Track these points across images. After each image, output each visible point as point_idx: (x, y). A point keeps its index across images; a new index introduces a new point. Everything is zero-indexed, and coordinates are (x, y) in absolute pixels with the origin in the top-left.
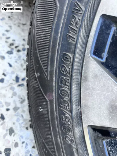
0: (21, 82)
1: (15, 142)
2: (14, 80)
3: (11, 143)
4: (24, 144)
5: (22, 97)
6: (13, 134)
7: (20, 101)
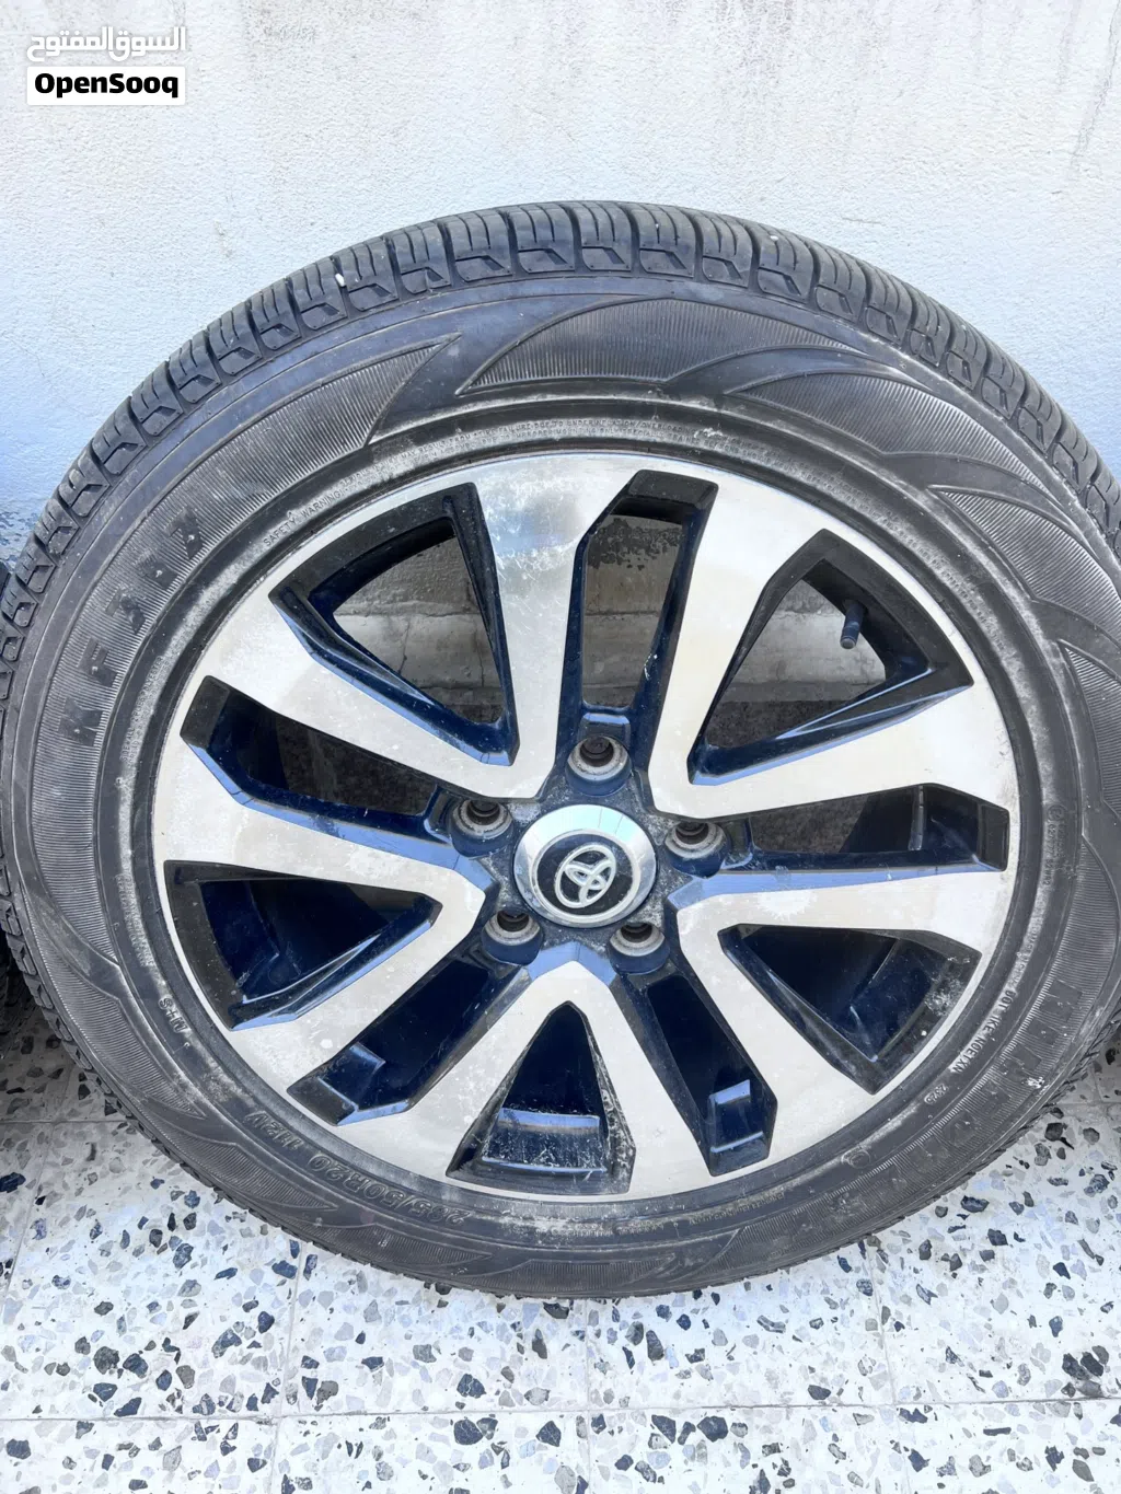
0: (299, 1263)
1: (456, 1356)
2: (283, 1283)
3: (452, 1367)
4: (478, 1331)
5: (345, 1280)
6: (434, 1351)
7: (357, 1291)
